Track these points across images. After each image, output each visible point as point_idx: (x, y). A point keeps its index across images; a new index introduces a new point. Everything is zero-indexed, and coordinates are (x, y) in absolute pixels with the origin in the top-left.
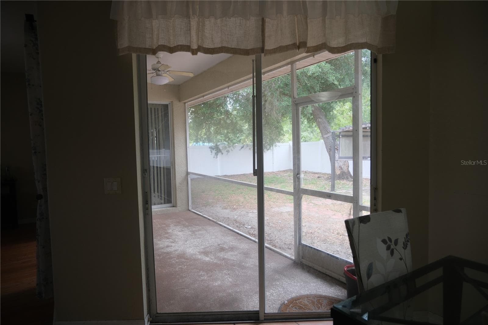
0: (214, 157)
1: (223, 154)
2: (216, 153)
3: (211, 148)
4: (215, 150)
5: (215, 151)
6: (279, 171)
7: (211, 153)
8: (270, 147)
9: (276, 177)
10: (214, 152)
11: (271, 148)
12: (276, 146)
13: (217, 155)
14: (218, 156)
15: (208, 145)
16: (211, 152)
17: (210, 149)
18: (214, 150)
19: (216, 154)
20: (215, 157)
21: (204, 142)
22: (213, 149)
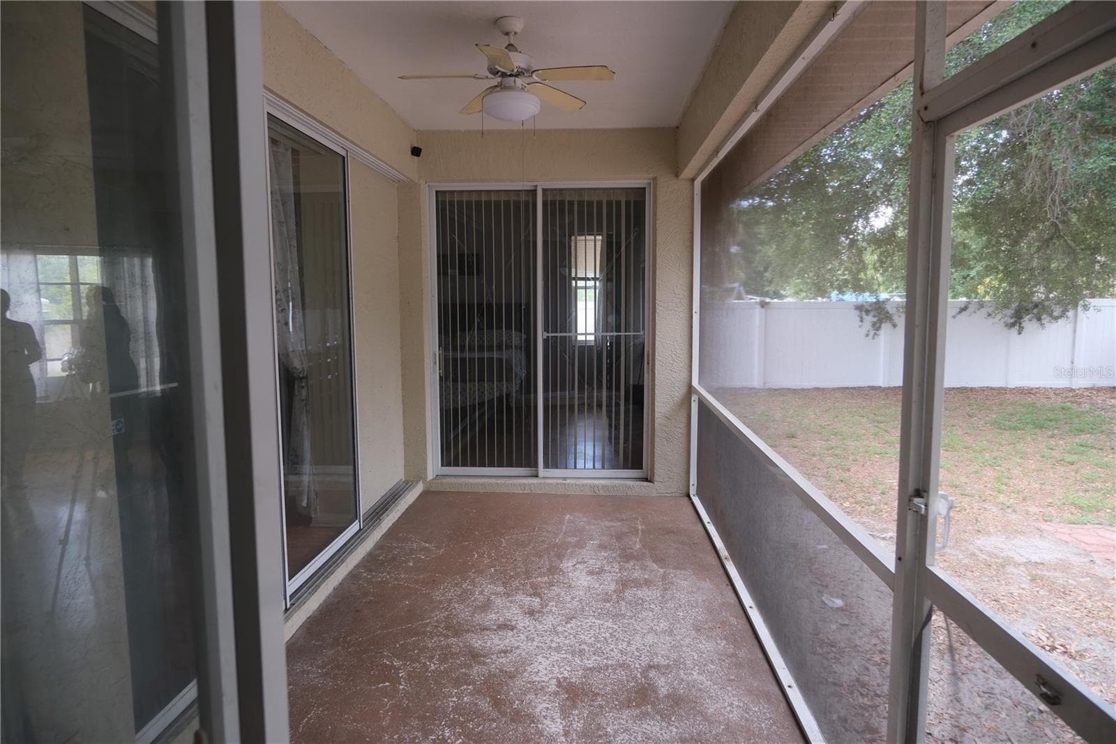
0: (867, 335)
1: (897, 328)
2: (874, 324)
3: (860, 308)
4: (872, 313)
5: (874, 316)
6: (1092, 389)
7: (860, 323)
8: (1066, 310)
9: (1069, 408)
10: (869, 319)
11: (1070, 314)
12: (1086, 307)
13: (878, 329)
14: (881, 333)
15: (854, 300)
16: (862, 321)
17: (857, 312)
18: (870, 316)
19: (877, 327)
20: (872, 333)
21: (841, 292)
22: (867, 312)
